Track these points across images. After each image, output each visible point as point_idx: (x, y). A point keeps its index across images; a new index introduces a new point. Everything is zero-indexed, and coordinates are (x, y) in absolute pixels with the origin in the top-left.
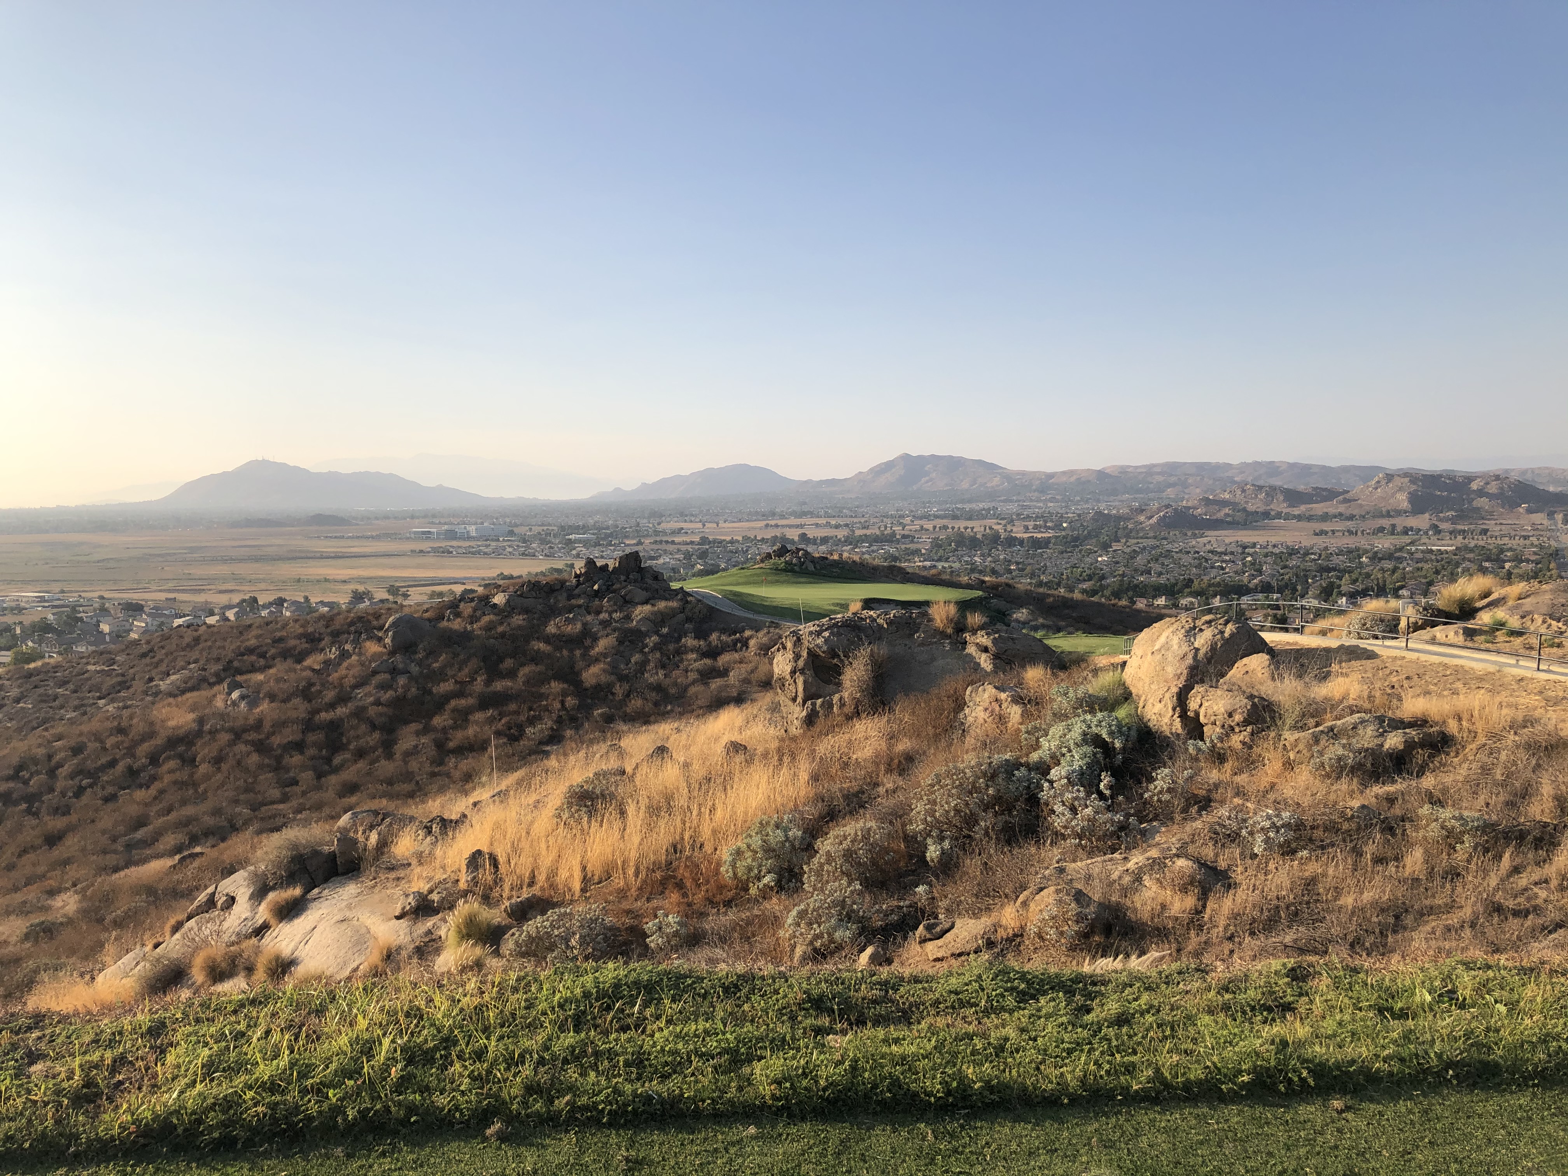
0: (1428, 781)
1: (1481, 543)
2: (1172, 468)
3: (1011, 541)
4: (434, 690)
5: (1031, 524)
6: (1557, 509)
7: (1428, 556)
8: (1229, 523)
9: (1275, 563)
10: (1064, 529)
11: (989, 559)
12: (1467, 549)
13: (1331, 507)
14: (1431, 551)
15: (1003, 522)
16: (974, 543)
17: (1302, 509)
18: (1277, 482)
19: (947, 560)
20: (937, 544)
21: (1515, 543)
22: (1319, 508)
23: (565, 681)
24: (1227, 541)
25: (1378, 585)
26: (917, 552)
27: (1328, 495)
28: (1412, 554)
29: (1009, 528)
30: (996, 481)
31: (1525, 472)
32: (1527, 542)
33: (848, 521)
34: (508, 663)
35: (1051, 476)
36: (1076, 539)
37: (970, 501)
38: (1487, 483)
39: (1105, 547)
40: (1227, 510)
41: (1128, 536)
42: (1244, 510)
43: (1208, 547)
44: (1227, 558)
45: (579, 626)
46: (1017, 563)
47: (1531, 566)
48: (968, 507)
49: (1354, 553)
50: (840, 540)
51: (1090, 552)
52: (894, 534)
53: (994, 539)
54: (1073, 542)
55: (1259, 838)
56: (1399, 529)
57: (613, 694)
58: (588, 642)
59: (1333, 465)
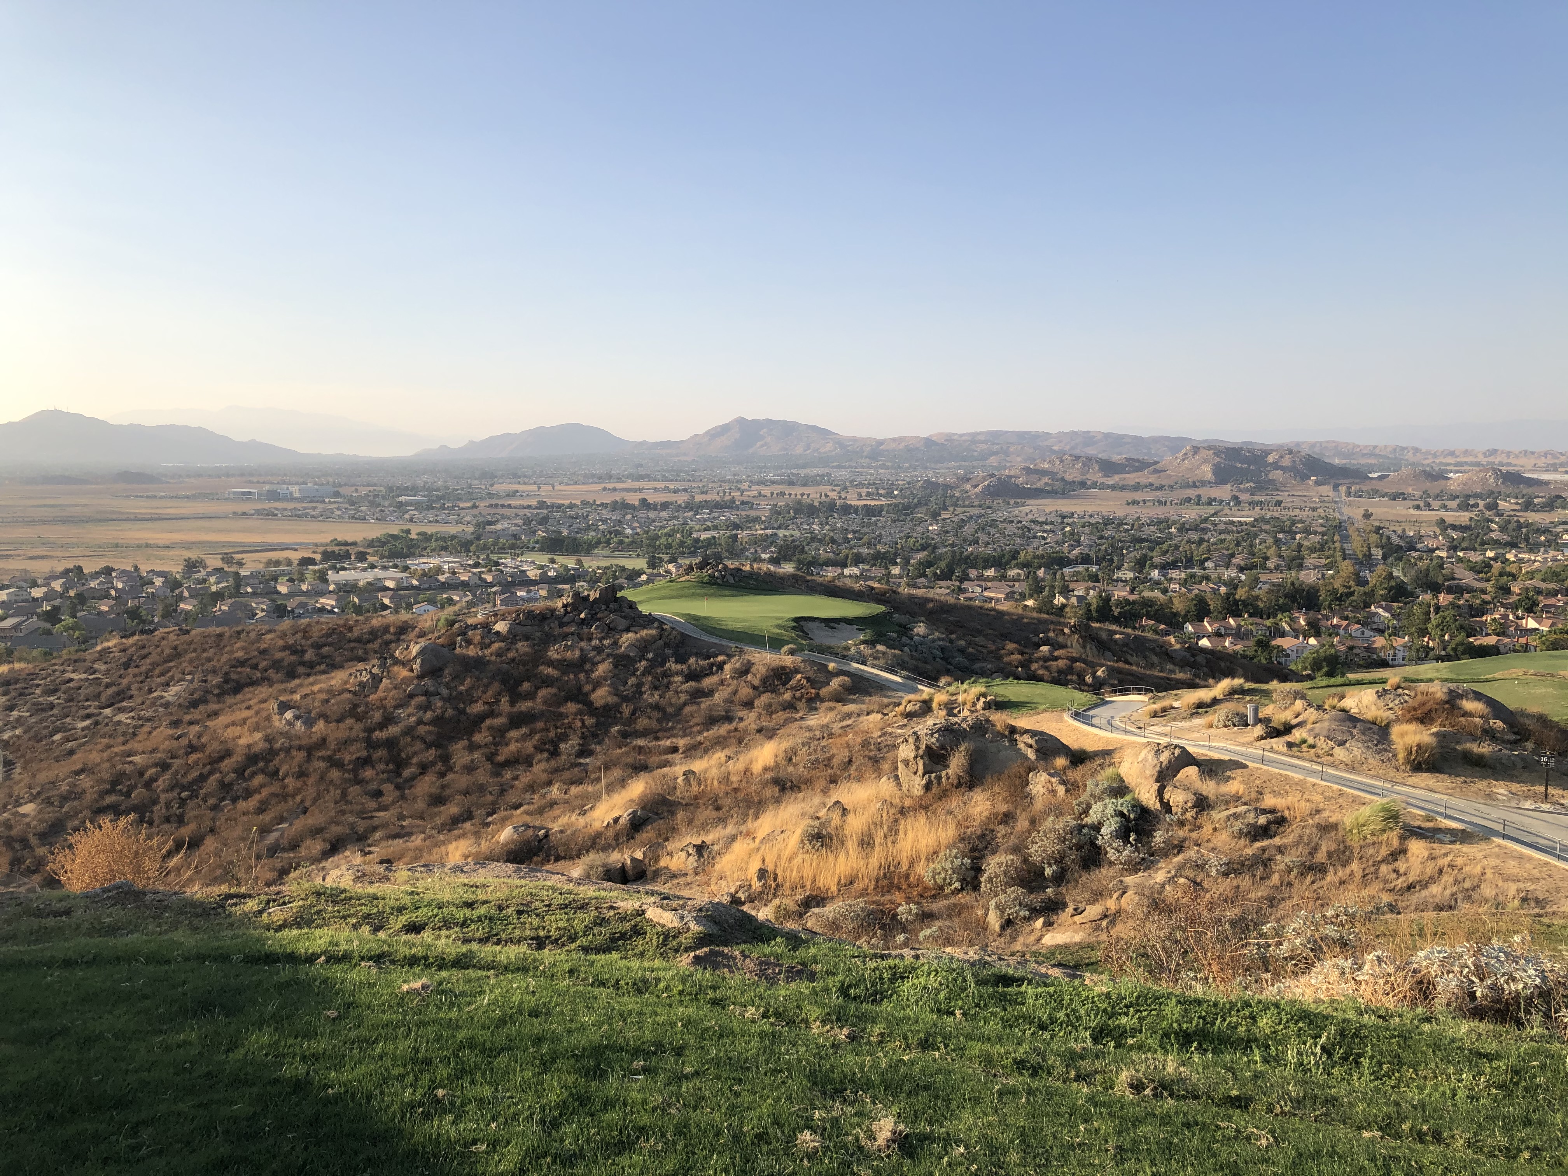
0: (1277, 841)
1: (1276, 514)
2: (995, 436)
3: (847, 509)
4: (468, 710)
5: (864, 491)
6: (1340, 482)
7: (1230, 527)
8: (1048, 492)
9: (1092, 533)
10: (895, 497)
11: (827, 527)
12: (1263, 520)
13: (1143, 478)
14: (1232, 523)
15: (838, 489)
16: (811, 511)
17: (1116, 479)
18: (1091, 451)
19: (786, 528)
20: (776, 512)
21: (1304, 514)
22: (1132, 478)
23: (578, 702)
24: (1047, 511)
25: (1186, 556)
26: (757, 519)
27: (1140, 465)
28: (1216, 525)
29: (843, 495)
30: (829, 446)
31: (1313, 445)
32: (1315, 514)
33: (686, 485)
34: (526, 686)
35: (881, 443)
36: (907, 507)
37: (804, 466)
38: (1281, 457)
39: (935, 515)
40: (1046, 479)
41: (955, 505)
42: (1063, 479)
43: (1030, 517)
44: (1048, 528)
45: (577, 653)
46: (854, 532)
47: (1318, 538)
48: (803, 472)
49: (1163, 523)
50: (680, 506)
51: (921, 521)
52: (733, 501)
53: (830, 507)
54: (904, 511)
55: (1214, 870)
56: (1204, 500)
57: (621, 713)
58: (588, 666)
59: (1145, 434)
